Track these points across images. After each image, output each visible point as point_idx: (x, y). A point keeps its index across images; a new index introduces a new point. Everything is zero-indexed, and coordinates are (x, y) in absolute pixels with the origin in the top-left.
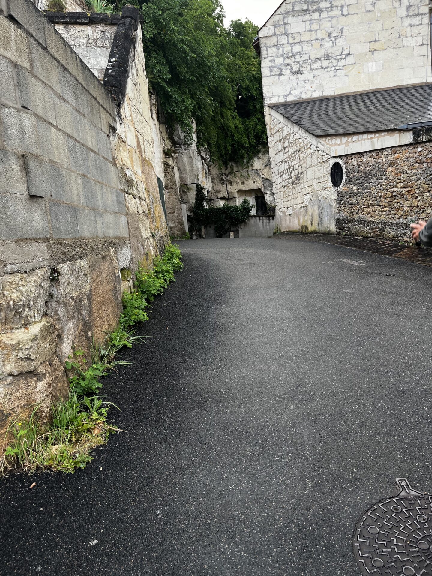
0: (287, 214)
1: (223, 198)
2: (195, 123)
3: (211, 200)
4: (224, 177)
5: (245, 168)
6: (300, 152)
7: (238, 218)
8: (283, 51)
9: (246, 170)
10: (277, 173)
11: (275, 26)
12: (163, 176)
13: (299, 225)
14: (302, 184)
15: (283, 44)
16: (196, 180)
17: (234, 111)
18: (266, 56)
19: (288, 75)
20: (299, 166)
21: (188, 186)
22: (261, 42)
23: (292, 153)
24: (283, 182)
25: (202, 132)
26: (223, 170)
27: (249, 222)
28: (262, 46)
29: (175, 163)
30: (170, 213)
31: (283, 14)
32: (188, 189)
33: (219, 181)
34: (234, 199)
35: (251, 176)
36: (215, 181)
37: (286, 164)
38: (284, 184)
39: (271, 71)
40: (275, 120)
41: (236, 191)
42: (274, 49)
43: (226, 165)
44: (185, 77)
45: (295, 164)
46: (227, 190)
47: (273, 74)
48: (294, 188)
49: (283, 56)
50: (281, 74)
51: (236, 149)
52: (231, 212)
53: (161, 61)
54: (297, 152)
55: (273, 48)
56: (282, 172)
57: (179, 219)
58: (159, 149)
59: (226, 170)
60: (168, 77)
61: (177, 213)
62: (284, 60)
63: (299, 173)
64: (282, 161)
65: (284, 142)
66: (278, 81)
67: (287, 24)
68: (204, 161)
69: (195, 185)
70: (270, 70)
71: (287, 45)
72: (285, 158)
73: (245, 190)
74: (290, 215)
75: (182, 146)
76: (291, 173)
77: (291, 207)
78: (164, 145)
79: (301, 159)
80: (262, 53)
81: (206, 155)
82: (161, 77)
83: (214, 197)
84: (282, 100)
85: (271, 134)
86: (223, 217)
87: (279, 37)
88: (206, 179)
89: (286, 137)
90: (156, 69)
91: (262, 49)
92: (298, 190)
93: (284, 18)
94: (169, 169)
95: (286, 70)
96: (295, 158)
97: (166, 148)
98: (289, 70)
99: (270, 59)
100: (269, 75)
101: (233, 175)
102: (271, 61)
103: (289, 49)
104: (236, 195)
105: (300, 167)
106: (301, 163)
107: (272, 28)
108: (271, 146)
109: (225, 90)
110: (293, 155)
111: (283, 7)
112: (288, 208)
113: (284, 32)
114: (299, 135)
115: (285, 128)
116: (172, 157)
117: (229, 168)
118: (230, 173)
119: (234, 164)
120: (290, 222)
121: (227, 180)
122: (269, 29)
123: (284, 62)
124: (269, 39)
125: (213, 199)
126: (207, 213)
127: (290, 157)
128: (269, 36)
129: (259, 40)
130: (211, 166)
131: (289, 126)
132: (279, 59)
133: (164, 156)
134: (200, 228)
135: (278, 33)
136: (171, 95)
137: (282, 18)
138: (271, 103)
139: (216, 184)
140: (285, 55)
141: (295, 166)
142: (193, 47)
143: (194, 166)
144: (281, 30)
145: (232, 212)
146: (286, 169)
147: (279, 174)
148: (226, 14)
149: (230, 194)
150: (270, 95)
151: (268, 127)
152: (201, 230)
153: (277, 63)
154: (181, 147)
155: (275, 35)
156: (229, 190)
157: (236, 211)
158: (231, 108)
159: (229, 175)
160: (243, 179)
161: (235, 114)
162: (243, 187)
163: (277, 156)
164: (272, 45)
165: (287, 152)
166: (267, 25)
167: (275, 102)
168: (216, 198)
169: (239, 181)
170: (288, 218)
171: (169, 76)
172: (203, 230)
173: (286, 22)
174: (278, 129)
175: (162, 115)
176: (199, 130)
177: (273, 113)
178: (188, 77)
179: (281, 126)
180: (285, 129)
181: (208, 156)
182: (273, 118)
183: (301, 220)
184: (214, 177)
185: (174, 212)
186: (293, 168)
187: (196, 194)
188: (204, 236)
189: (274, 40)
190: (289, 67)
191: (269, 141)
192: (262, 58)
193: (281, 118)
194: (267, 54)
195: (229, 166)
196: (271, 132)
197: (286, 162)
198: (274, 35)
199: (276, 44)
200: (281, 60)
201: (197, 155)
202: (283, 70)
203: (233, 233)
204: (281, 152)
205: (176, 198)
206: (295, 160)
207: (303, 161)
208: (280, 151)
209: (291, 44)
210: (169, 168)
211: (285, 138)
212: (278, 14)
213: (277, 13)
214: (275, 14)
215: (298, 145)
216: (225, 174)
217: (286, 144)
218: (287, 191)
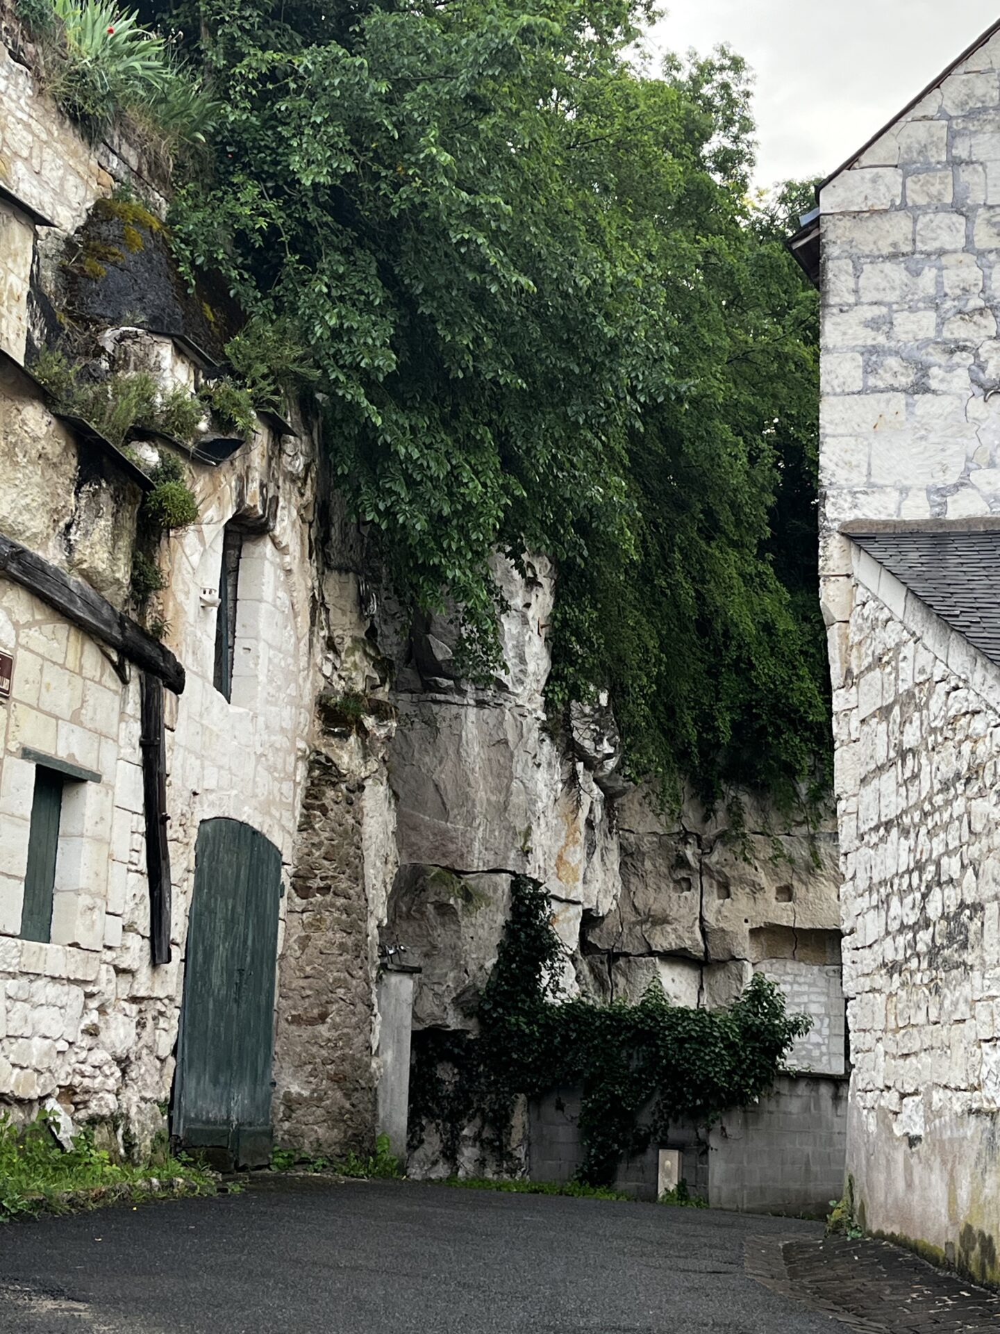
0: (898, 1131)
1: (677, 957)
2: (547, 589)
3: (613, 957)
4: (690, 853)
5: (799, 824)
6: (974, 788)
7: (708, 1080)
8: (939, 284)
9: (804, 830)
10: (862, 883)
11: (905, 168)
12: (292, 826)
13: (953, 1217)
14: (976, 975)
15: (942, 252)
16: (512, 854)
17: (760, 556)
18: (851, 299)
19: (960, 397)
20: (963, 867)
21: (471, 881)
22: (830, 236)
23: (937, 786)
24: (889, 939)
25: (577, 633)
26: (691, 819)
27: (771, 1106)
28: (832, 251)
29: (373, 765)
30: (296, 1020)
31: (950, 118)
32: (467, 895)
33: (664, 870)
34: (733, 967)
35: (827, 862)
36: (648, 864)
37: (905, 844)
38: (890, 956)
39: (870, 369)
40: (871, 604)
41: (747, 926)
42: (896, 272)
43: (706, 795)
44: (478, 373)
45: (948, 853)
46: (702, 919)
47: (881, 385)
48: (937, 990)
49: (937, 307)
50: (920, 388)
51: (764, 727)
52: (676, 1040)
53: (361, 292)
54: (960, 787)
55: (888, 267)
56: (883, 883)
57: (343, 1059)
58: (292, 690)
59: (706, 819)
60: (379, 362)
61: (335, 1027)
62: (942, 322)
63: (962, 905)
64: (888, 825)
65: (903, 724)
66: (902, 417)
67: (970, 163)
68: (588, 767)
69: (504, 881)
70: (867, 364)
71: (961, 256)
72: (904, 812)
73: (792, 929)
74: (913, 1141)
75: (469, 688)
76: (924, 896)
77: (916, 1093)
78: (327, 669)
79: (978, 827)
80: (830, 286)
81: (598, 741)
82: (349, 359)
83: (631, 946)
84: (917, 510)
85: (849, 672)
86: (634, 1064)
87: (923, 220)
88: (590, 855)
89: (910, 694)
90: (323, 323)
91: (830, 264)
92: (955, 1004)
93: (953, 135)
94: (330, 793)
95: (950, 369)
96: (946, 816)
97: (340, 686)
98: (963, 374)
99: (869, 312)
100: (858, 386)
101: (738, 849)
102: (873, 324)
103: (972, 274)
104: (745, 948)
105: (970, 871)
106: (973, 851)
107: (892, 178)
108: (844, 737)
109: (713, 458)
110: (939, 800)
111: (953, 88)
112: (903, 1096)
113: (948, 199)
114: (972, 696)
115: (907, 651)
116: (363, 732)
117: (721, 815)
118: (722, 837)
119: (745, 798)
120: (909, 1185)
121: (704, 870)
122: (874, 181)
123: (939, 332)
124: (871, 224)
125: (627, 955)
126: (548, 1030)
127: (927, 807)
128: (873, 212)
129: (818, 226)
130: (623, 792)
131: (928, 640)
132: (913, 317)
133: (318, 725)
134: (504, 1107)
135: (917, 197)
136: (387, 445)
137: (944, 133)
138: (857, 522)
139: (651, 880)
140: (948, 304)
141: (944, 860)
142: (528, 246)
143: (515, 785)
144: (934, 190)
145: (680, 1041)
146: (902, 869)
147: (870, 889)
148: (758, 154)
149: (715, 940)
150: (858, 479)
151: (833, 635)
152: (508, 1118)
153: (903, 337)
154: (462, 693)
155: (903, 206)
156: (710, 917)
157: (703, 1041)
158: (747, 539)
159: (719, 846)
160: (786, 876)
161: (761, 567)
162: (783, 914)
163: (868, 793)
164: (886, 250)
165: (915, 776)
166: (865, 159)
167: (883, 517)
168: (643, 950)
169: (762, 878)
170: (899, 1156)
171: (387, 362)
172: (519, 1119)
173: (964, 155)
174: (879, 651)
175: (344, 535)
176: (565, 623)
177: (864, 569)
178: (489, 376)
179: (891, 636)
180: (910, 656)
181: (607, 748)
182: (861, 594)
183: (963, 1194)
184: (645, 849)
185: (322, 1018)
186: (938, 873)
187: (507, 926)
188: (520, 1153)
189: (897, 230)
190: (965, 359)
191: (837, 705)
192: (826, 306)
193: (894, 598)
194: (856, 291)
195: (720, 805)
196: (846, 661)
197: (905, 833)
198: (898, 209)
199: (906, 248)
200: (925, 322)
201: (536, 734)
202: (934, 371)
203: (675, 1154)
204: (885, 777)
205: (342, 946)
206: (946, 827)
207: (984, 841)
208: (880, 769)
209: (981, 254)
210: (334, 784)
211: (909, 701)
212: (925, 118)
213: (917, 112)
214: (908, 117)
215: (967, 747)
216: (699, 839)
217: (911, 737)
218: (902, 993)
